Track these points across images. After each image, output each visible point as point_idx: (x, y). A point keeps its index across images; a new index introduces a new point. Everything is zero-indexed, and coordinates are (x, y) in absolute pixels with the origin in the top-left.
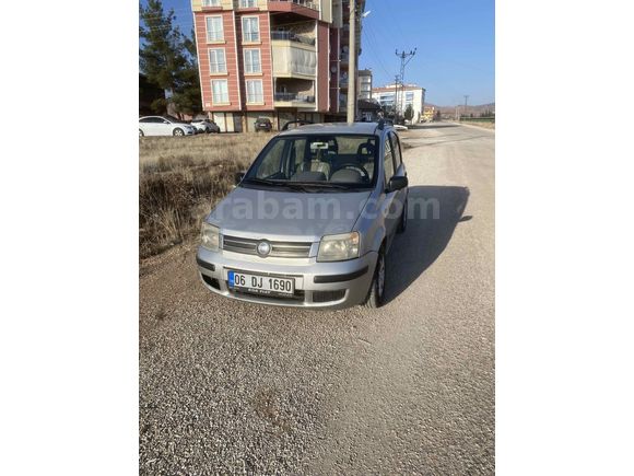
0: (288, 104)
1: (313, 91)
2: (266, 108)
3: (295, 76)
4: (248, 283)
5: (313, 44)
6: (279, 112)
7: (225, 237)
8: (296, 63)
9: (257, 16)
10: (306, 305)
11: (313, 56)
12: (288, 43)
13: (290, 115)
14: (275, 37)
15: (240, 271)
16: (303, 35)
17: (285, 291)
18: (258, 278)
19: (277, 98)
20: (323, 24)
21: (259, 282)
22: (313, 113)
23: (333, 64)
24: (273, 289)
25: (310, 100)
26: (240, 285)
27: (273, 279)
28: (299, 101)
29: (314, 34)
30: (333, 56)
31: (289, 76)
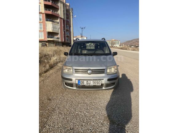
0: (52, 39)
1: (59, 36)
2: (44, 40)
3: (53, 32)
4: (85, 83)
5: (58, 23)
6: (49, 41)
7: (75, 69)
8: (54, 28)
9: (41, 14)
10: (104, 88)
11: (58, 26)
12: (51, 22)
13: (52, 42)
14: (47, 20)
15: (82, 80)
16: (55, 20)
17: (98, 84)
18: (89, 81)
19: (48, 37)
20: (61, 18)
21: (89, 82)
22: (59, 42)
23: (64, 29)
24: (94, 84)
25: (58, 38)
26: (82, 84)
27: (94, 81)
28: (55, 39)
29: (58, 21)
30: (64, 27)
31: (52, 31)
